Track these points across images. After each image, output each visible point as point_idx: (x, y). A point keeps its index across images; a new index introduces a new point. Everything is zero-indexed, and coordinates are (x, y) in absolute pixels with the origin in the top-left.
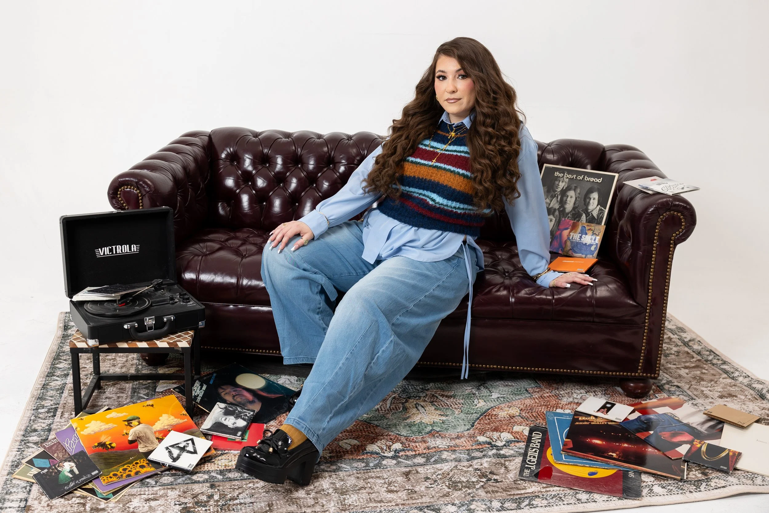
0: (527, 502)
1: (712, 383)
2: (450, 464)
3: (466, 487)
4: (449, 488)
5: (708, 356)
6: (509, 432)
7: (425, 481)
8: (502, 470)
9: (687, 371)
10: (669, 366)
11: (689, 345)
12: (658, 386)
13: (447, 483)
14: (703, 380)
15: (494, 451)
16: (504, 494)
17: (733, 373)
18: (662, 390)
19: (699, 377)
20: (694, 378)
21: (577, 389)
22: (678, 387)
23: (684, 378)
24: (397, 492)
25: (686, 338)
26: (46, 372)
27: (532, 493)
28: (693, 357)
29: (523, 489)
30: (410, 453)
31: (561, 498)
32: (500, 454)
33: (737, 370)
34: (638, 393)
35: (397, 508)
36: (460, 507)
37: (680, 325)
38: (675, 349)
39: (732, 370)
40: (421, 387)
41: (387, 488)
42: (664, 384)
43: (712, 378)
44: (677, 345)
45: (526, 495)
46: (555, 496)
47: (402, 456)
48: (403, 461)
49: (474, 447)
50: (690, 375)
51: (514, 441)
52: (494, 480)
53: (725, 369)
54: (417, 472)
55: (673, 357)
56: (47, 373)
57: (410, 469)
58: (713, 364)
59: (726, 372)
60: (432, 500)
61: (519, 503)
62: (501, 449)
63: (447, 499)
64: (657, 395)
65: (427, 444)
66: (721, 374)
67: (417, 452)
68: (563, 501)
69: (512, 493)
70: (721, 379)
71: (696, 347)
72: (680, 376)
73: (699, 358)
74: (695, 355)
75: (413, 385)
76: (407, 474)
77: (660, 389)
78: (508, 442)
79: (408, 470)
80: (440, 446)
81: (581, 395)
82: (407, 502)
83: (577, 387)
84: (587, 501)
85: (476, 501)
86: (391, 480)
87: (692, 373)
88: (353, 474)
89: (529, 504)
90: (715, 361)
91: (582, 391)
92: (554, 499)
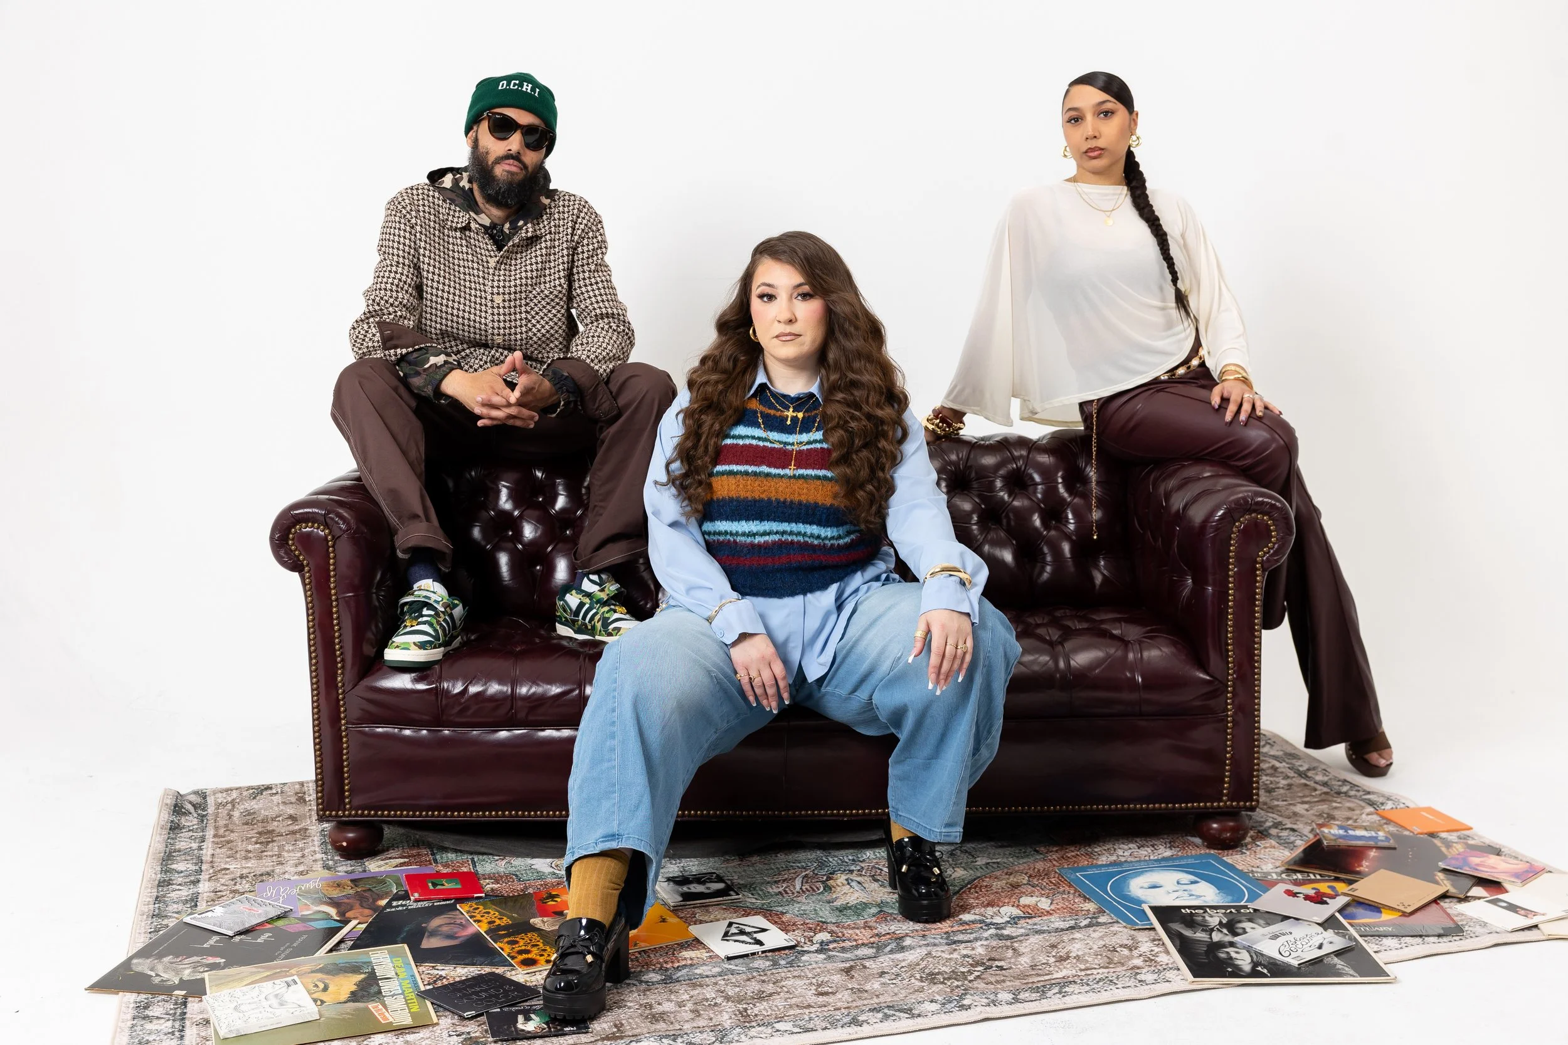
0: (1056, 990)
1: (1350, 822)
2: (918, 951)
3: (949, 979)
4: (922, 981)
5: (1340, 786)
6: (1013, 906)
7: (881, 976)
8: (1010, 953)
9: (1306, 806)
10: (1276, 803)
11: (1307, 776)
12: (1259, 832)
13: (918, 976)
14: (1333, 818)
15: (992, 931)
16: (1017, 983)
17: (1382, 804)
18: (1266, 836)
19: (1328, 814)
20: (1320, 816)
21: (1123, 843)
22: (1293, 830)
23: (1302, 816)
24: (833, 993)
25: (1301, 766)
26: (154, 881)
27: (1064, 978)
28: (1315, 790)
29: (1047, 975)
30: (847, 944)
31: (1111, 981)
32: (1002, 935)
33: (1388, 799)
34: (1227, 838)
35: (838, 1012)
36: (944, 1004)
37: (1289, 750)
38: (1283, 782)
39: (1381, 800)
40: (850, 858)
41: (816, 990)
42: (1270, 827)
43: (1349, 814)
44: (1287, 777)
45: (1053, 982)
46: (1100, 980)
47: (834, 948)
48: (837, 954)
49: (955, 929)
50: (1311, 812)
51: (1024, 917)
52: (997, 967)
53: (1369, 800)
54: (865, 967)
55: (1282, 791)
56: (157, 882)
57: (852, 963)
58: (1350, 797)
59: (1371, 804)
60: (895, 998)
61: (1043, 991)
62: (1002, 928)
63: (922, 995)
64: (1258, 843)
65: (876, 931)
66: (1363, 808)
67: (860, 942)
68: (1116, 984)
69: (1031, 981)
70: (1364, 816)
71: (1319, 778)
72: (1295, 814)
73: (1325, 790)
74: (1318, 787)
75: (835, 856)
76: (848, 971)
77: (1263, 834)
78: (1014, 918)
79: (848, 965)
80: (898, 932)
81: (1130, 851)
82: (854, 1004)
83: (1121, 841)
84: (1156, 982)
85: (972, 995)
86: (820, 979)
87: (1316, 808)
88: (754, 977)
89: (1060, 992)
90: (1352, 793)
91: (1131, 845)
92: (1101, 983)
